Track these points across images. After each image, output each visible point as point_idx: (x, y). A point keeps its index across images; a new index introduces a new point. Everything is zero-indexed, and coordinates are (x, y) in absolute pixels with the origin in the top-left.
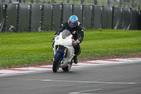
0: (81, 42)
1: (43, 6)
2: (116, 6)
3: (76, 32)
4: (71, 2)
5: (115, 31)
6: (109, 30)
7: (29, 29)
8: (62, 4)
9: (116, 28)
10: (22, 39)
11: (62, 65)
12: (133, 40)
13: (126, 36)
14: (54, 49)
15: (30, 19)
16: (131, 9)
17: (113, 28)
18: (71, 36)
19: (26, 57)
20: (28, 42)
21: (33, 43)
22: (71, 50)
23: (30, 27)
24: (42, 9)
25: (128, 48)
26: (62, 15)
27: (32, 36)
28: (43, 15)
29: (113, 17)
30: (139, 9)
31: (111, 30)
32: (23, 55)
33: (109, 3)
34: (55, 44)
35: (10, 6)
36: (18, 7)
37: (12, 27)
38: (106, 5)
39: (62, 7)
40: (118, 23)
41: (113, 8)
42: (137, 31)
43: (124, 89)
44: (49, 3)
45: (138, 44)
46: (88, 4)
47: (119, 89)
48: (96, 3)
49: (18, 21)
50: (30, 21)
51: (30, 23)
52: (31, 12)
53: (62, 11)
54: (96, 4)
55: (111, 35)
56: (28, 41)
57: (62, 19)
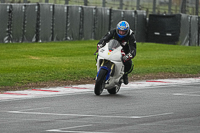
0: (134, 56)
1: (11, 6)
2: (115, 9)
3: (127, 43)
4: (51, 3)
8: (38, 5)
11: (107, 86)
14: (97, 64)
16: (135, 12)
18: (121, 48)
22: (120, 66)
24: (10, 12)
28: (11, 20)
29: (110, 24)
30: (147, 12)
33: (104, 3)
34: (99, 58)
38: (100, 7)
39: (39, 9)
41: (110, 10)
44: (19, 2)
45: (145, 61)
46: (75, 5)
48: (86, 3)
53: (38, 14)
54: (86, 5)
57: (38, 26)
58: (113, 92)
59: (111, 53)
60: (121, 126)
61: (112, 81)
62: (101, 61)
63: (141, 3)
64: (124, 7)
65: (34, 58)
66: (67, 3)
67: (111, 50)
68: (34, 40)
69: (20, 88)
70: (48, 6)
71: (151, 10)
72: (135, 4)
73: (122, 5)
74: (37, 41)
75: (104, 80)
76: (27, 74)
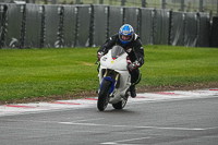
0: (141, 64)
1: (62, 8)
2: (176, 11)
4: (106, 4)
5: (174, 49)
6: (164, 47)
7: (41, 44)
8: (92, 7)
9: (174, 44)
10: (29, 59)
12: (201, 63)
13: (191, 57)
14: (100, 75)
15: (43, 28)
16: (198, 14)
17: (170, 44)
19: (35, 87)
20: (38, 64)
21: (46, 65)
22: (126, 76)
23: (42, 41)
24: (61, 14)
25: (193, 75)
26: (92, 22)
27: (45, 55)
28: (62, 22)
29: (170, 27)
30: (211, 14)
31: (167, 47)
32: (31, 84)
33: (164, 4)
35: (11, 8)
36: (24, 9)
37: (15, 40)
38: (159, 8)
39: (93, 11)
40: (178, 35)
41: (171, 12)
42: (208, 49)
43: (186, 138)
44: (72, 3)
45: (208, 68)
46: (132, 6)
47: (179, 138)
48: (144, 4)
49: (23, 31)
50: (43, 31)
51: (42, 35)
52: (43, 18)
53: (92, 16)
54: (144, 6)
55: (167, 54)
56: (40, 62)
57: (91, 29)
58: (118, 106)
59: (116, 62)
60: (182, 138)
61: (117, 94)
62: (104, 71)
63: (204, 4)
64: (186, 9)
65: (87, 64)
66: (123, 4)
67: (114, 58)
68: (87, 44)
69: (73, 97)
70: (102, 7)
71: (215, 12)
72: (198, 5)
73: (183, 6)
74: (91, 45)
75: (108, 93)
76: (80, 82)
